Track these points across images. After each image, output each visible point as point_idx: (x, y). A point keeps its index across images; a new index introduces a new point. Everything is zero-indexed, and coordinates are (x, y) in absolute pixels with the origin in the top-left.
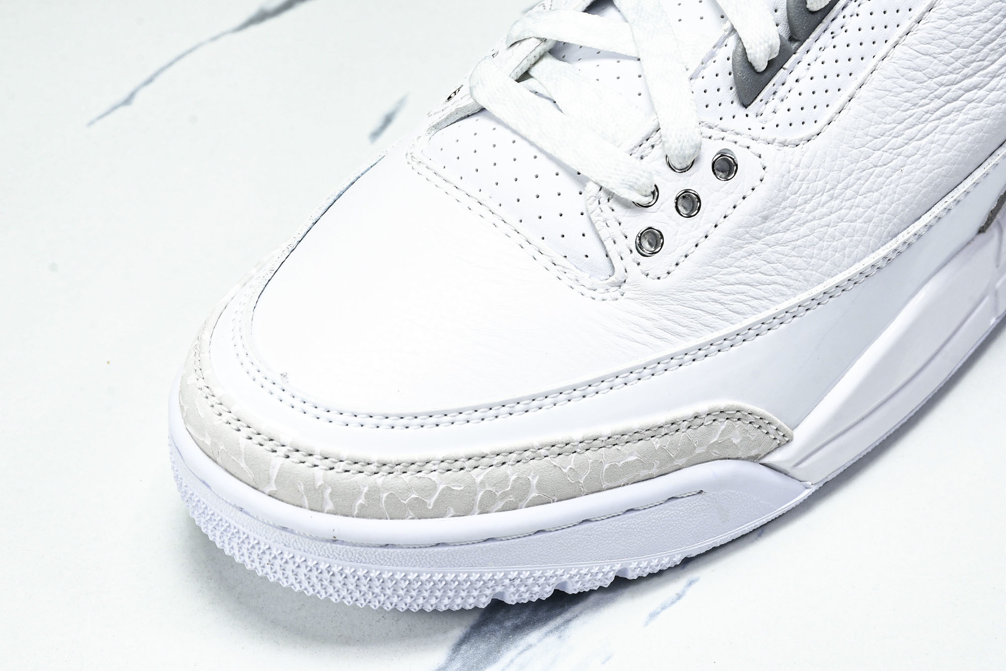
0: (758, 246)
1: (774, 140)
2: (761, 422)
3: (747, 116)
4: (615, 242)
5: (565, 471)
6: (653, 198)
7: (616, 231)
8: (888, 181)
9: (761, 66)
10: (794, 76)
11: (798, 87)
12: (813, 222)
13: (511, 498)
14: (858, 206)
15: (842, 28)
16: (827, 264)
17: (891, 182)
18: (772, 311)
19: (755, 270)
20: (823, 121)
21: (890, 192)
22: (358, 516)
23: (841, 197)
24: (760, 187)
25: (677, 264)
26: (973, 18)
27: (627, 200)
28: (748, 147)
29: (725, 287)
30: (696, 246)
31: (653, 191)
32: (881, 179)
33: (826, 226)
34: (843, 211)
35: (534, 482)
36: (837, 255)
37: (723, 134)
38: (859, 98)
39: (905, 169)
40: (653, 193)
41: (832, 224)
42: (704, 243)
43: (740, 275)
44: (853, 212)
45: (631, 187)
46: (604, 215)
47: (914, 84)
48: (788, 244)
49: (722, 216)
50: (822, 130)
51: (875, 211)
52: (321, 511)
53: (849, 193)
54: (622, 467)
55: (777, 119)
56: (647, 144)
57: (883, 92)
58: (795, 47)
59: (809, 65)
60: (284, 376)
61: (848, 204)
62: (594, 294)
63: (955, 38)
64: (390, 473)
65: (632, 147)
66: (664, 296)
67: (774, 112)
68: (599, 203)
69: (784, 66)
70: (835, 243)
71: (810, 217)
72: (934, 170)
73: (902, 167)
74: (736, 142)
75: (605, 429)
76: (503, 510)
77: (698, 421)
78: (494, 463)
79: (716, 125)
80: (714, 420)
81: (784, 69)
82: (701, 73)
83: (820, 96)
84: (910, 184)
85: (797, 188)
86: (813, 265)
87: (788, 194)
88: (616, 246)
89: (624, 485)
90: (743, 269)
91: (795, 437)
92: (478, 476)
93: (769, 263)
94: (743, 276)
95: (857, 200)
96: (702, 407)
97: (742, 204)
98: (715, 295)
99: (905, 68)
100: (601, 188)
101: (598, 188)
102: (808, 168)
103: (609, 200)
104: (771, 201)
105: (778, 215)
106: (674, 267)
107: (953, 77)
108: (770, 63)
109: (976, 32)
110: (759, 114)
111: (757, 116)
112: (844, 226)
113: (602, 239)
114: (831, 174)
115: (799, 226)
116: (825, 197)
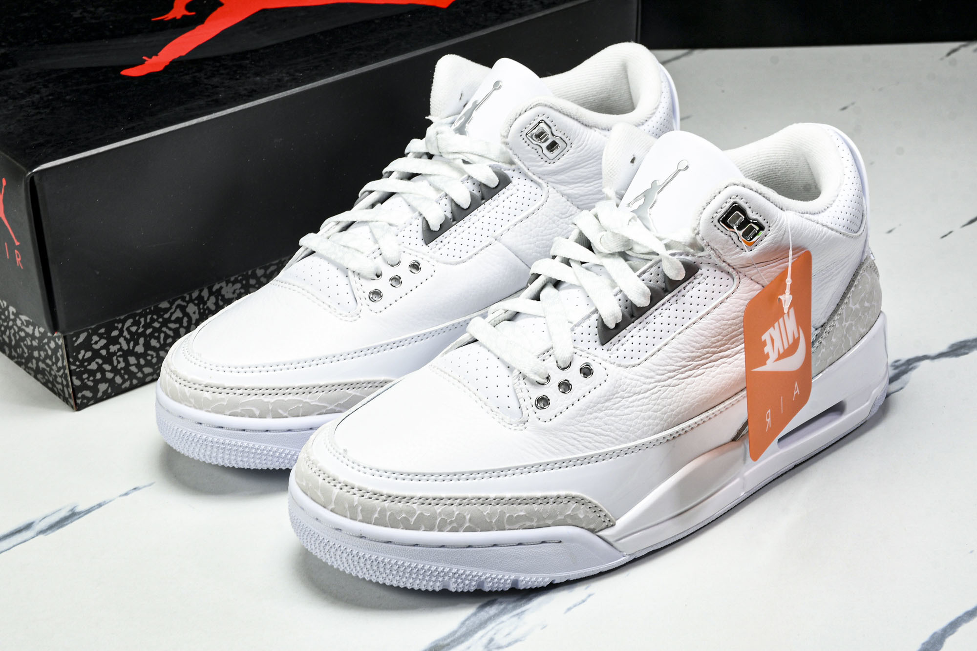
0: (601, 414)
1: (615, 363)
2: (595, 509)
3: (603, 349)
4: (524, 401)
5: (485, 514)
6: (548, 381)
7: (525, 394)
8: (676, 395)
9: (612, 326)
10: (631, 334)
11: (632, 340)
12: (632, 408)
13: (455, 525)
14: (659, 404)
15: (660, 314)
16: (639, 432)
18: (607, 450)
19: (597, 427)
20: (642, 359)
21: (677, 401)
22: (374, 524)
23: (649, 398)
24: (604, 384)
25: (556, 416)
26: (729, 322)
27: (533, 380)
28: (600, 364)
29: (581, 433)
31: (547, 376)
32: (672, 393)
33: (640, 411)
34: (650, 406)
35: (468, 517)
36: (645, 428)
37: (588, 355)
38: (663, 351)
39: (686, 390)
40: (548, 378)
41: (643, 411)
42: (571, 408)
43: (589, 428)
44: (656, 407)
45: (535, 373)
46: (521, 386)
47: (694, 350)
48: (617, 416)
49: (582, 395)
50: (641, 363)
51: (668, 409)
52: (356, 520)
53: (654, 396)
54: (516, 517)
55: (618, 353)
56: (547, 354)
57: (677, 350)
59: (640, 329)
60: (345, 451)
61: (654, 402)
62: (511, 426)
63: (718, 331)
64: (392, 502)
65: (539, 354)
66: (547, 431)
67: (617, 350)
68: (519, 380)
69: (626, 328)
70: (644, 422)
71: (631, 405)
72: (702, 395)
74: (594, 360)
75: (508, 495)
76: (450, 531)
77: (559, 500)
78: (447, 503)
79: (584, 350)
80: (569, 502)
81: (626, 330)
82: (581, 324)
83: (643, 347)
84: (689, 399)
85: (625, 389)
86: (631, 431)
87: (619, 391)
89: (517, 529)
90: (592, 425)
91: (617, 524)
92: (439, 509)
93: (606, 425)
94: (592, 429)
95: (658, 401)
96: (563, 493)
97: (593, 391)
98: (575, 436)
99: (690, 341)
100: (520, 373)
101: (518, 372)
102: (632, 379)
103: (524, 379)
104: (610, 392)
105: (612, 400)
106: (554, 417)
107: (715, 349)
108: (617, 325)
109: (730, 329)
110: (609, 350)
111: (608, 350)
112: (650, 413)
113: (519, 397)
114: (644, 385)
115: (625, 408)
116: (641, 396)
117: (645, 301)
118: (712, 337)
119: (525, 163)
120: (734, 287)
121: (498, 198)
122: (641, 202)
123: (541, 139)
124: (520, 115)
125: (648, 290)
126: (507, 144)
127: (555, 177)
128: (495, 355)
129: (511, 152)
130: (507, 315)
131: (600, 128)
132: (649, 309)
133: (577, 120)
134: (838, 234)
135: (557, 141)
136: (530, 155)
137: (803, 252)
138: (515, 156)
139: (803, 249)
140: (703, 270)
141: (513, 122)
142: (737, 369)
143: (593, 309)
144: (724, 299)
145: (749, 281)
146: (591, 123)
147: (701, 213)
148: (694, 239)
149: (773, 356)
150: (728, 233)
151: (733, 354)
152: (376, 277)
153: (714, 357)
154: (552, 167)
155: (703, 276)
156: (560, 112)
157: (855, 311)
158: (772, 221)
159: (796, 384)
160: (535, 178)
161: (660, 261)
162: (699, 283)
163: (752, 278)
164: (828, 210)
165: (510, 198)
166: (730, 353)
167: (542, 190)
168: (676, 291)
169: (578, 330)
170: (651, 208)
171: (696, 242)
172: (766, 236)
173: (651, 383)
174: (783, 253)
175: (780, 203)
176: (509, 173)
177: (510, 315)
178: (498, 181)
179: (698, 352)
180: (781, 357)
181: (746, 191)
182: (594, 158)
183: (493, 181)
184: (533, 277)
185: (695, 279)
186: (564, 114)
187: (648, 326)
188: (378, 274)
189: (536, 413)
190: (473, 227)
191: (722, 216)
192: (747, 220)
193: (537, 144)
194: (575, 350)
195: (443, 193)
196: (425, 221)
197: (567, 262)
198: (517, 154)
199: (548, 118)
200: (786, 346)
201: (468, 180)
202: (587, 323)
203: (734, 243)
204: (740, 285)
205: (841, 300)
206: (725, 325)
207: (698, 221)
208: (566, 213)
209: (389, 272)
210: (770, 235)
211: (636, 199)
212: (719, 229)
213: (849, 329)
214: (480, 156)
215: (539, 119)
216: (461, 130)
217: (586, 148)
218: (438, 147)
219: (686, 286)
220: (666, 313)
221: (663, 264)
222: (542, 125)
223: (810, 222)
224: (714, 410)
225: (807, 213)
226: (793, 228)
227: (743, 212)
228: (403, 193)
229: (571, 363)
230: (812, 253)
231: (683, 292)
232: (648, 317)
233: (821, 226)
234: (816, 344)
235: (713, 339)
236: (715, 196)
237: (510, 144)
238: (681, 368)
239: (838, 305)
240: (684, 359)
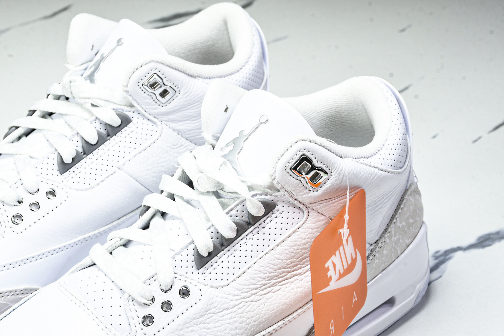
0: (196, 328)
1: (208, 284)
3: (198, 273)
4: (133, 319)
6: (152, 302)
7: (134, 314)
8: (258, 308)
9: (205, 254)
10: (221, 260)
11: (222, 265)
12: (222, 321)
14: (244, 317)
15: (245, 243)
17: (259, 309)
20: (230, 280)
21: (259, 313)
23: (236, 312)
24: (199, 303)
25: (159, 331)
26: (301, 247)
27: (140, 302)
28: (196, 286)
30: (168, 324)
31: (152, 298)
32: (255, 307)
33: (228, 324)
34: (237, 319)
37: (186, 279)
38: (247, 273)
40: (152, 299)
41: (231, 323)
42: (171, 324)
44: (241, 319)
45: (142, 297)
46: (130, 307)
47: (272, 271)
48: (210, 329)
49: (181, 313)
50: (229, 283)
51: (251, 320)
53: (240, 311)
55: (211, 276)
56: (152, 279)
57: (259, 272)
58: (223, 249)
59: (228, 256)
61: (240, 315)
63: (292, 254)
65: (145, 279)
67: (210, 273)
68: (129, 302)
69: (217, 255)
70: (232, 332)
71: (221, 319)
72: (279, 306)
73: (265, 303)
74: (191, 283)
79: (183, 275)
81: (217, 256)
82: (181, 253)
84: (268, 311)
85: (216, 306)
87: (211, 308)
88: (133, 321)
95: (243, 314)
97: (190, 309)
99: (269, 264)
100: (130, 296)
101: (129, 296)
102: (222, 298)
103: (133, 301)
104: (203, 309)
105: (206, 316)
106: (157, 332)
107: (290, 269)
108: (210, 254)
109: (301, 253)
110: (204, 273)
111: (202, 274)
112: (237, 324)
113: (128, 317)
114: (232, 302)
115: (216, 322)
116: (229, 311)
117: (232, 234)
118: (287, 260)
119: (142, 106)
120: (304, 219)
121: (121, 135)
122: (231, 148)
123: (155, 88)
124: (137, 69)
125: (235, 226)
126: (127, 92)
127: (166, 117)
128: (110, 279)
129: (130, 98)
130: (122, 242)
131: (203, 77)
132: (236, 240)
133: (184, 72)
134: (387, 173)
135: (168, 89)
136: (146, 101)
137: (359, 190)
138: (134, 101)
139: (359, 188)
140: (279, 207)
141: (132, 75)
142: (308, 283)
143: (190, 240)
144: (296, 230)
145: (316, 214)
146: (195, 74)
147: (277, 163)
148: (272, 183)
149: (335, 277)
150: (298, 178)
151: (304, 272)
152: (18, 203)
153: (289, 275)
154: (164, 109)
155: (279, 211)
156: (169, 67)
157: (401, 228)
158: (334, 168)
159: (355, 294)
160: (151, 118)
161: (245, 200)
162: (276, 217)
163: (319, 211)
164: (379, 153)
165: (131, 135)
166: (302, 271)
167: (157, 126)
168: (257, 224)
169: (178, 258)
170: (238, 154)
171: (273, 185)
172: (328, 180)
173: (237, 300)
174: (343, 192)
175: (340, 152)
176: (130, 114)
177: (125, 241)
178: (121, 121)
179: (275, 273)
180: (341, 276)
181: (312, 145)
182: (197, 102)
183: (117, 122)
184: (145, 209)
185: (272, 214)
186: (173, 68)
187: (235, 254)
188: (19, 201)
189: (142, 329)
190: (100, 159)
191: (293, 165)
192: (313, 168)
193: (152, 92)
194: (176, 275)
195: (75, 132)
196: (59, 156)
197: (172, 197)
198: (136, 100)
199: (160, 71)
200: (346, 266)
201: (95, 120)
202: (185, 252)
203: (304, 186)
204: (309, 217)
205: (390, 220)
206: (297, 250)
207: (274, 169)
208: (177, 144)
209: (29, 199)
210: (332, 179)
211: (227, 145)
212: (291, 175)
213: (397, 242)
214: (106, 101)
215: (153, 72)
216: (91, 78)
217: (192, 94)
218: (71, 93)
219: (266, 219)
220: (249, 242)
221: (246, 203)
222: (156, 76)
223: (364, 166)
224: (289, 318)
225: (362, 158)
226: (350, 173)
227: (310, 161)
228: (43, 130)
229: (171, 286)
230: (366, 190)
231: (263, 224)
232: (235, 245)
233: (373, 168)
234: (371, 257)
235: (288, 261)
236: (287, 150)
237: (130, 92)
238: (262, 286)
239: (388, 225)
240: (264, 279)
